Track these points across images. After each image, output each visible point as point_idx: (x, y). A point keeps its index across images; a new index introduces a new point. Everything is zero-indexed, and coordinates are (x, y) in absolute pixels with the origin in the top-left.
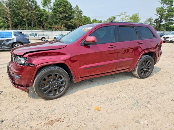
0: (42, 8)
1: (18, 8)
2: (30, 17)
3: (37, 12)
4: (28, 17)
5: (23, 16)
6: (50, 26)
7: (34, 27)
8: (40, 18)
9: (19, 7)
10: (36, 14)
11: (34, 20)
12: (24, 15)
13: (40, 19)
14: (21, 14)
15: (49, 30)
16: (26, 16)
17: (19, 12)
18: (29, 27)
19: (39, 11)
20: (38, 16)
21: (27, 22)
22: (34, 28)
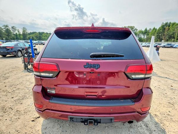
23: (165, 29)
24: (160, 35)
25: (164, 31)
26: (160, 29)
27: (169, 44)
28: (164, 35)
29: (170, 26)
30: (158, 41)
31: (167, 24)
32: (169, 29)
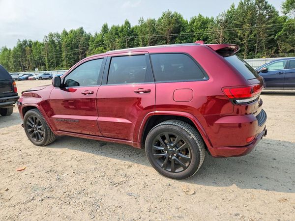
0: (281, 15)
1: (237, 25)
2: (255, 36)
3: (269, 26)
4: (252, 36)
5: (242, 36)
6: (292, 48)
7: (258, 52)
8: (273, 34)
9: (239, 23)
10: (266, 29)
11: (262, 40)
12: (244, 35)
13: (272, 37)
14: (240, 33)
15: (289, 56)
16: (248, 36)
17: (237, 31)
18: (250, 53)
19: (274, 22)
20: (271, 32)
21: (248, 46)
22: (258, 55)
23: (24, 50)
24: (20, 60)
25: (25, 54)
26: (16, 51)
27: (46, 75)
28: (26, 60)
29: (33, 47)
30: (18, 69)
31: (25, 42)
32: (32, 51)
